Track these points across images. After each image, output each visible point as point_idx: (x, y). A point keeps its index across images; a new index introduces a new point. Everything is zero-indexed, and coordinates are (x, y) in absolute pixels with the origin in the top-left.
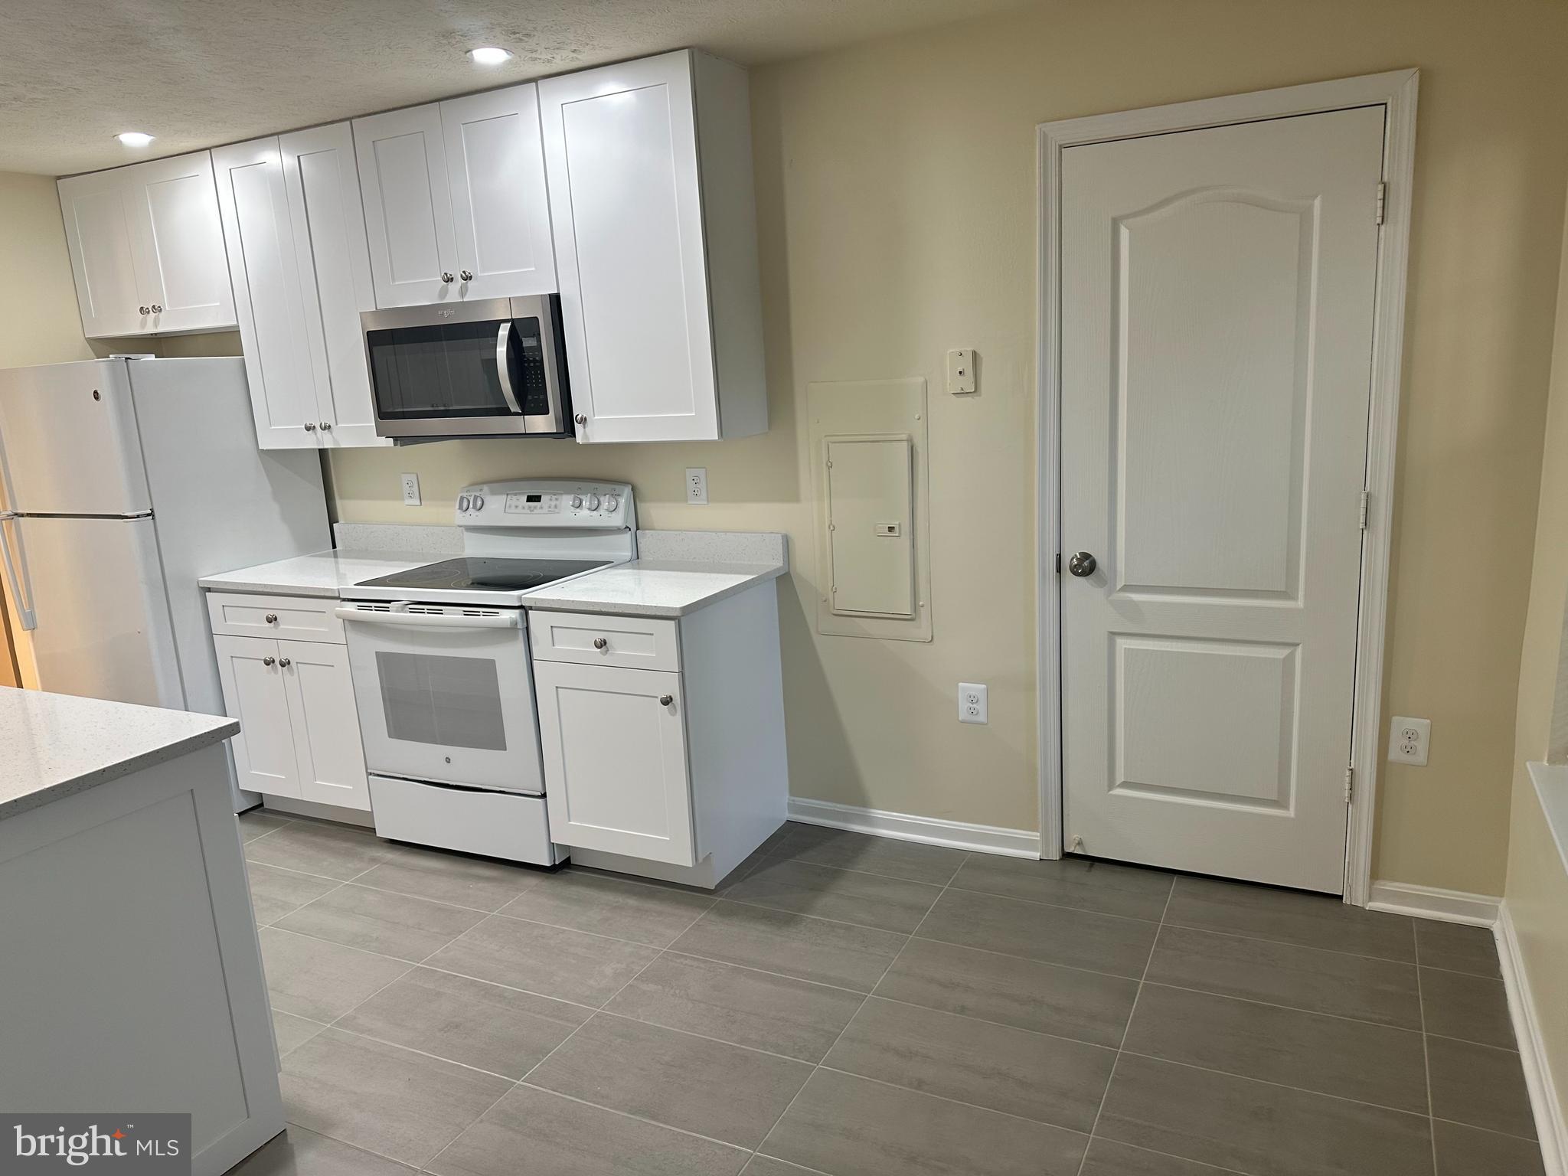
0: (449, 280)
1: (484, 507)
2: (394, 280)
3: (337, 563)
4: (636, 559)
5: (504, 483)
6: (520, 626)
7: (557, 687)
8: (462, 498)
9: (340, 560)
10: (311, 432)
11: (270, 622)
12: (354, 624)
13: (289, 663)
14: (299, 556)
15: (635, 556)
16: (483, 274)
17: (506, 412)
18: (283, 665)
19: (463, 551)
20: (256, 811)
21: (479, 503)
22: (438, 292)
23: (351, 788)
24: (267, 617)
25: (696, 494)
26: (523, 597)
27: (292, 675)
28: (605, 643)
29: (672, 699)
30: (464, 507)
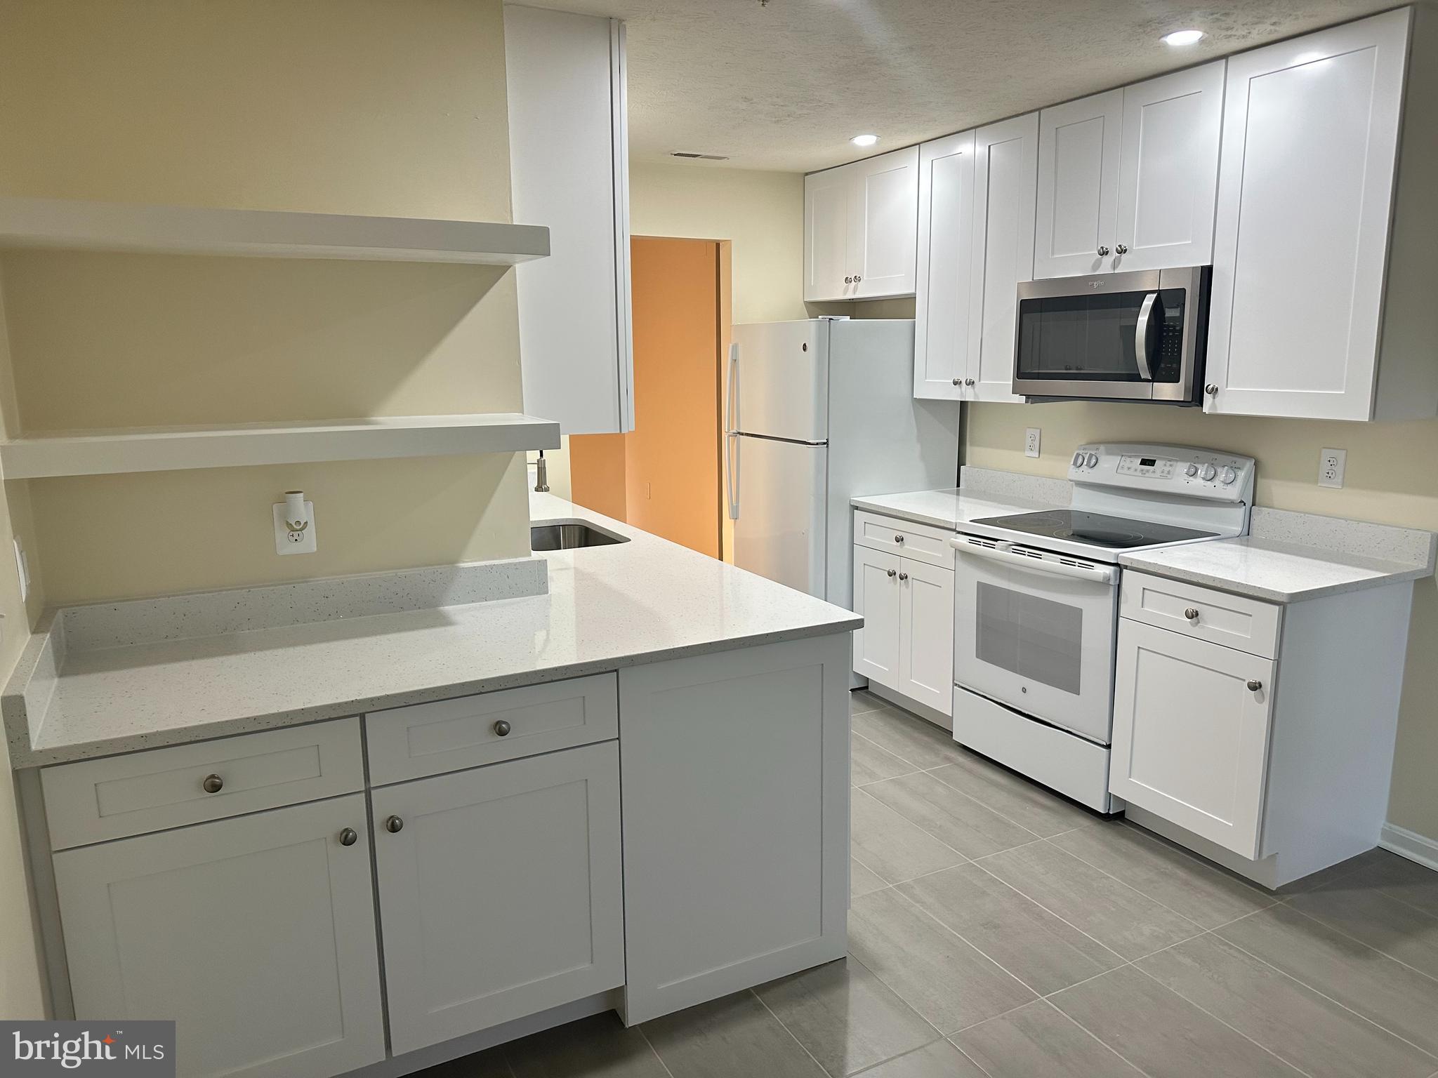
0: (1104, 253)
1: (1097, 465)
2: (1053, 254)
3: (958, 500)
4: (1246, 536)
5: (1120, 445)
6: (1112, 582)
7: (1140, 648)
8: (1078, 455)
9: (961, 498)
10: (957, 386)
11: (898, 541)
12: (963, 554)
13: (906, 577)
14: (927, 490)
15: (1247, 533)
16: (1138, 248)
17: (1136, 378)
18: (901, 579)
19: (1070, 503)
20: (863, 691)
21: (1093, 461)
22: (1091, 264)
23: (938, 692)
24: (896, 537)
25: (1329, 476)
26: (1120, 555)
27: (907, 587)
28: (1197, 614)
29: (1261, 686)
30: (1078, 464)
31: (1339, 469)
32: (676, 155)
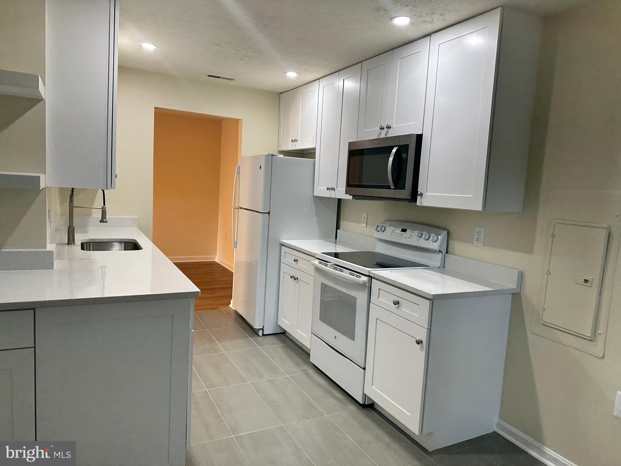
0: (382, 128)
1: (385, 231)
2: (364, 130)
4: (442, 269)
5: (394, 222)
6: (367, 285)
7: (377, 319)
11: (295, 261)
12: (317, 269)
13: (298, 279)
14: (321, 239)
15: (442, 266)
16: (395, 126)
17: (389, 187)
18: (295, 280)
20: (282, 334)
21: (383, 229)
22: (378, 134)
23: (306, 336)
24: (294, 259)
25: (478, 240)
26: (371, 271)
27: (298, 284)
28: (398, 303)
29: (422, 342)
30: (378, 230)
31: (482, 237)
32: (209, 76)
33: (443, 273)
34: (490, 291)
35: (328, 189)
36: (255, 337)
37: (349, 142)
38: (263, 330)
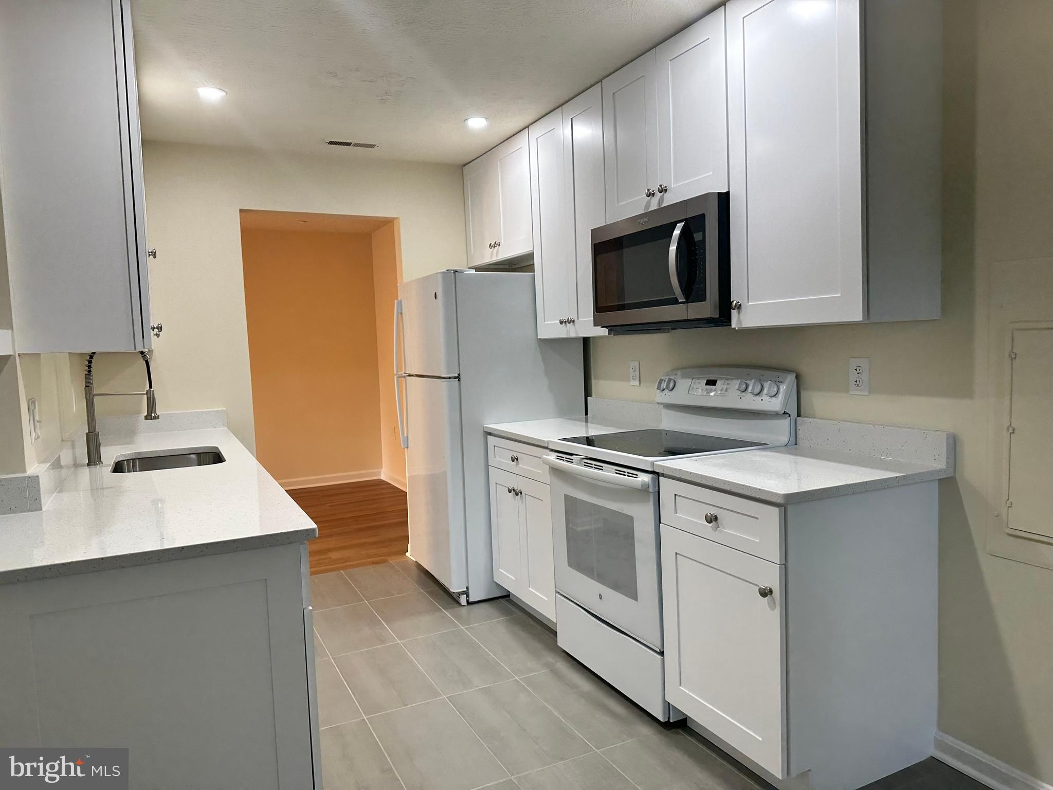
0: (651, 194)
1: (675, 388)
2: (618, 202)
4: (794, 446)
5: (691, 370)
6: (651, 490)
7: (677, 553)
8: (661, 381)
10: (565, 325)
11: (513, 461)
12: (556, 471)
13: (521, 493)
14: (560, 417)
15: (794, 443)
16: (675, 186)
17: (675, 301)
18: (517, 495)
19: (661, 424)
20: (503, 599)
21: (671, 385)
22: (644, 206)
23: (547, 600)
24: (512, 457)
25: (857, 384)
26: (655, 463)
27: (522, 503)
28: (716, 519)
29: (771, 591)
30: (661, 389)
31: (865, 377)
32: (331, 143)
33: (796, 455)
34: (897, 477)
35: (561, 323)
36: (454, 608)
37: (592, 230)
38: (467, 593)
